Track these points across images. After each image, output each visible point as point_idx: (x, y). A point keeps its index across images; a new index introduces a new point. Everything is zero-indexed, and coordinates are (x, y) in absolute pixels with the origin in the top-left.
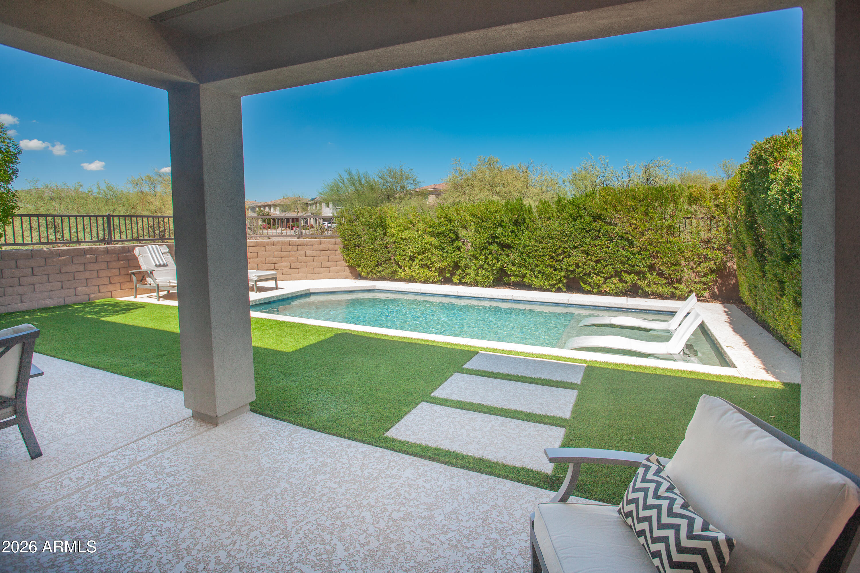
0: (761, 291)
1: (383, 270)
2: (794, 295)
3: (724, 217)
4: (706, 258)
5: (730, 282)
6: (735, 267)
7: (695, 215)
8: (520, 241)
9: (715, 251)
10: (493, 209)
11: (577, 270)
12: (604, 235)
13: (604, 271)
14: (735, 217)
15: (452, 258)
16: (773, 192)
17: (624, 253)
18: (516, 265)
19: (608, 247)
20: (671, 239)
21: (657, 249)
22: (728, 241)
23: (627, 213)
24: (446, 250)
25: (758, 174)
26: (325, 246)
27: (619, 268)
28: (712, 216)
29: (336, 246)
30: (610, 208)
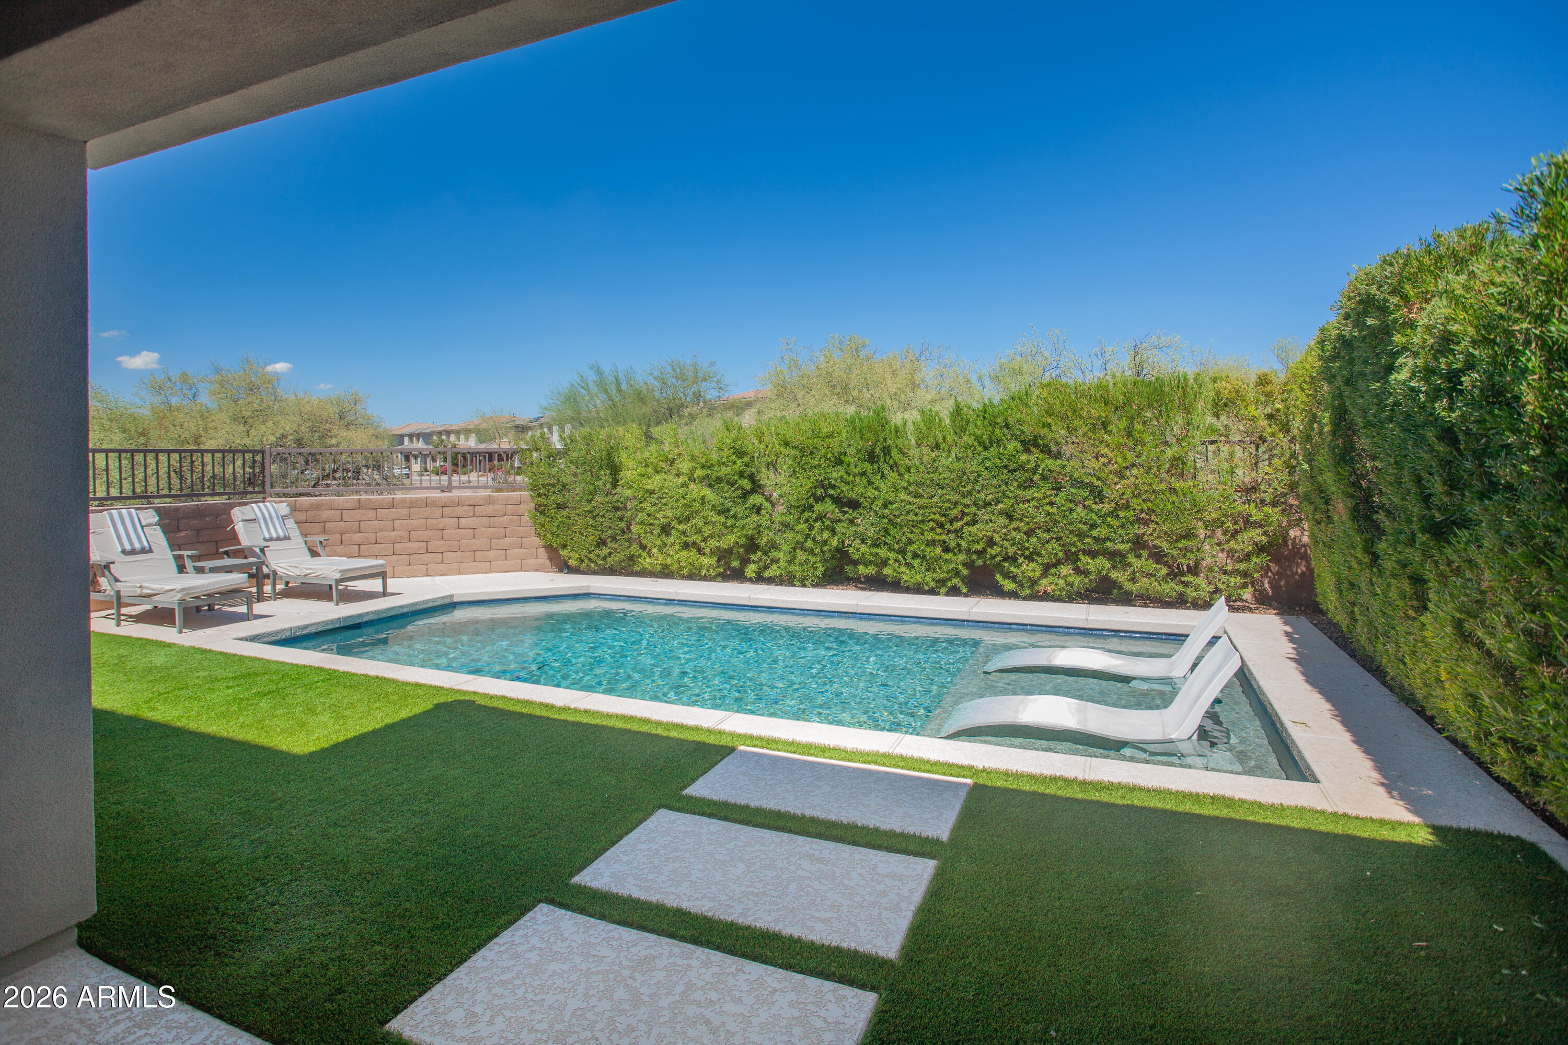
0: (1366, 597)
1: (610, 554)
2: (1458, 615)
3: (1282, 439)
4: (1248, 523)
5: (1294, 570)
6: (1305, 539)
7: (1227, 436)
8: (877, 493)
9: (1266, 509)
10: (826, 430)
11: (989, 550)
12: (1044, 478)
13: (1043, 552)
14: (1308, 438)
15: (743, 528)
16: (1403, 375)
17: (1083, 515)
18: (869, 542)
19: (1052, 504)
20: (1177, 485)
21: (1150, 505)
22: (1293, 487)
23: (1090, 434)
24: (732, 512)
25: (1364, 337)
26: (498, 507)
27: (1074, 544)
28: (1260, 437)
29: (522, 506)
30: (1056, 424)
